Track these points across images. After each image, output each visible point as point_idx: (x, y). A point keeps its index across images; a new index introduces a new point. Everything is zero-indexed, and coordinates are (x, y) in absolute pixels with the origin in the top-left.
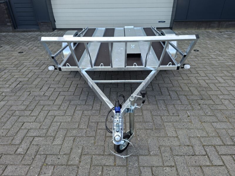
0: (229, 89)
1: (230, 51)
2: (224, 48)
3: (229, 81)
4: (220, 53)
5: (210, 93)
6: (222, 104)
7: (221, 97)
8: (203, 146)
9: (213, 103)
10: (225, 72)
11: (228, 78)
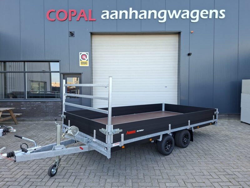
0: (222, 150)
1: (223, 132)
2: (219, 131)
3: (222, 147)
4: (216, 133)
5: (210, 152)
6: (218, 157)
7: (217, 154)
8: (208, 172)
9: (212, 157)
10: (220, 143)
11: (222, 146)
